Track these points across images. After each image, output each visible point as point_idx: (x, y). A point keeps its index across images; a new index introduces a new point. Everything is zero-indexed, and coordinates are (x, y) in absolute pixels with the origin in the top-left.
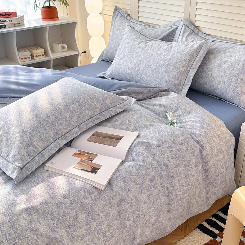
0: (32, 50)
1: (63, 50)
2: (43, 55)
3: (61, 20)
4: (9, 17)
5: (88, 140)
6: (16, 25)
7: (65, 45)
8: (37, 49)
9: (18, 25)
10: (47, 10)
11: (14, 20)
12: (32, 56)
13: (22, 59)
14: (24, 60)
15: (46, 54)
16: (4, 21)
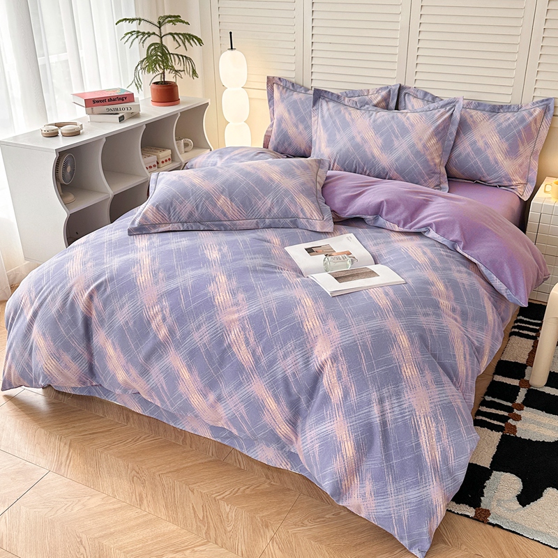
2: (169, 159)
7: (190, 140)
11: (134, 107)
16: (117, 109)
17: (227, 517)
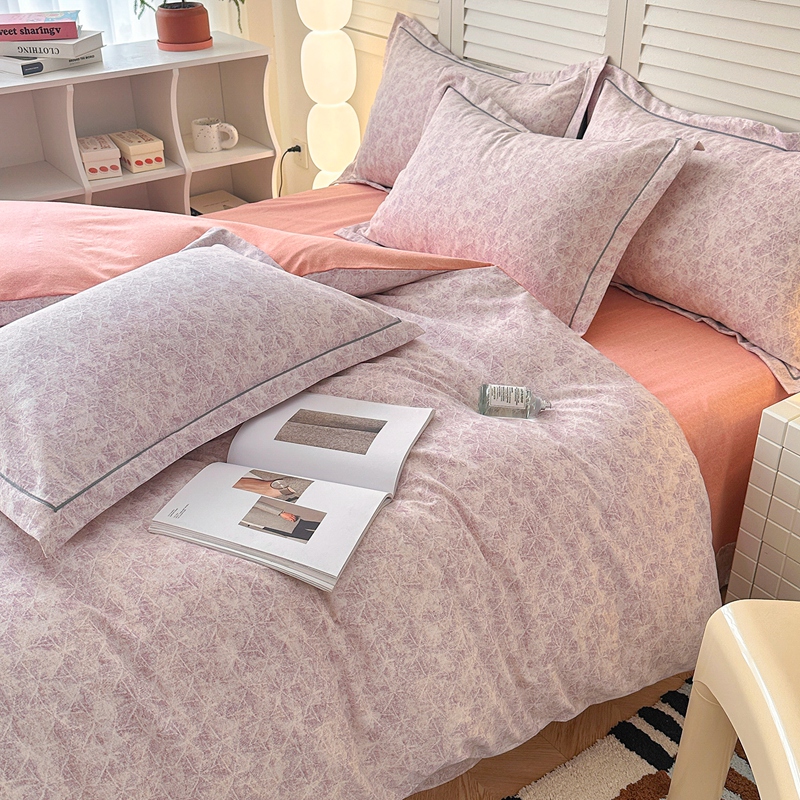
0: (124, 143)
1: (225, 144)
2: (158, 160)
3: (222, 47)
4: (53, 37)
5: (278, 438)
6: (73, 64)
7: (232, 128)
8: (141, 139)
9: (82, 62)
10: (173, 15)
11: (66, 47)
12: (124, 162)
13: (93, 171)
14: (100, 174)
15: (170, 156)
16: (35, 50)
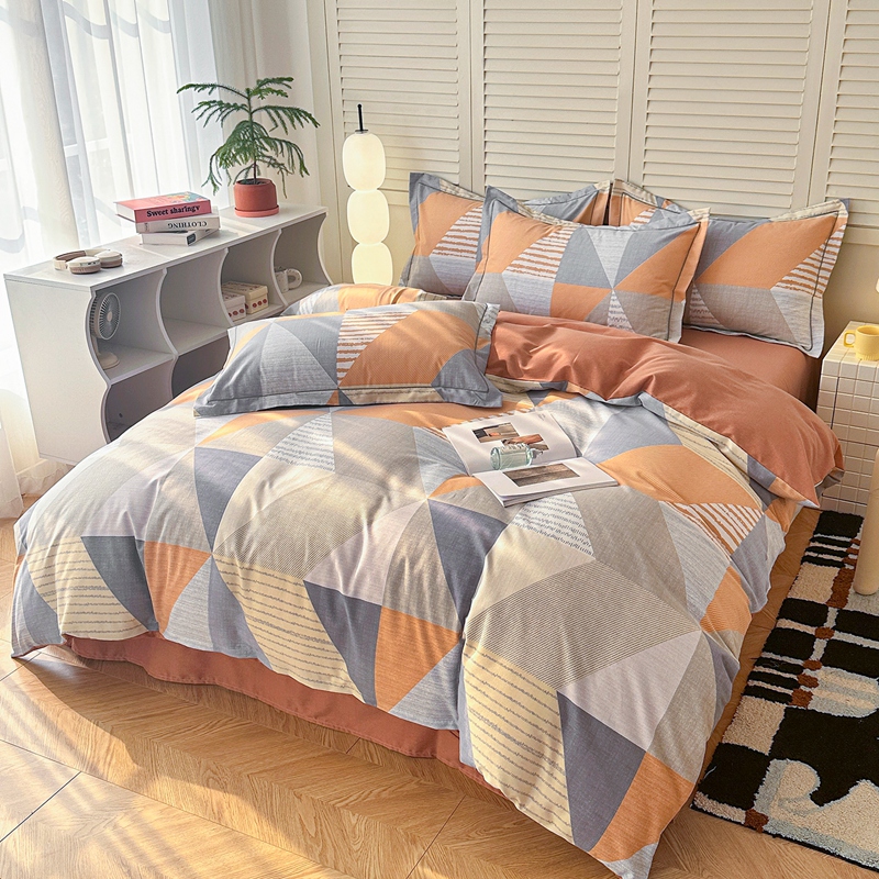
1: (293, 285)
2: (265, 302)
4: (196, 213)
7: (298, 272)
16: (184, 225)
17: (354, 832)
